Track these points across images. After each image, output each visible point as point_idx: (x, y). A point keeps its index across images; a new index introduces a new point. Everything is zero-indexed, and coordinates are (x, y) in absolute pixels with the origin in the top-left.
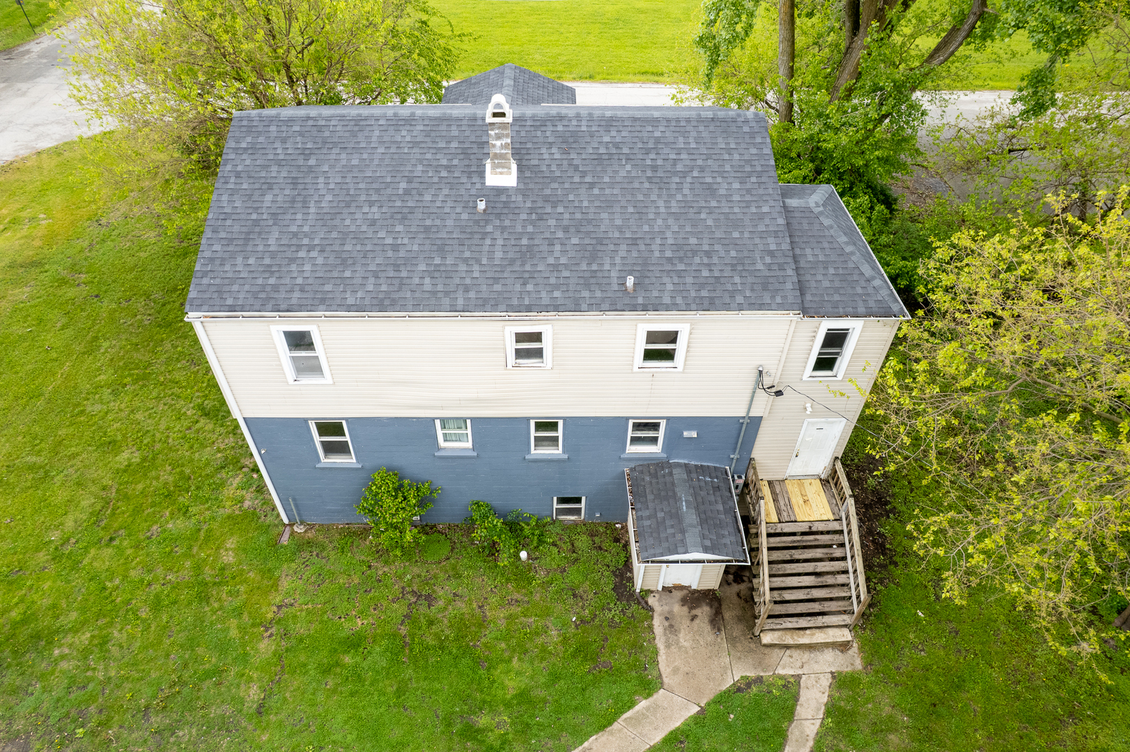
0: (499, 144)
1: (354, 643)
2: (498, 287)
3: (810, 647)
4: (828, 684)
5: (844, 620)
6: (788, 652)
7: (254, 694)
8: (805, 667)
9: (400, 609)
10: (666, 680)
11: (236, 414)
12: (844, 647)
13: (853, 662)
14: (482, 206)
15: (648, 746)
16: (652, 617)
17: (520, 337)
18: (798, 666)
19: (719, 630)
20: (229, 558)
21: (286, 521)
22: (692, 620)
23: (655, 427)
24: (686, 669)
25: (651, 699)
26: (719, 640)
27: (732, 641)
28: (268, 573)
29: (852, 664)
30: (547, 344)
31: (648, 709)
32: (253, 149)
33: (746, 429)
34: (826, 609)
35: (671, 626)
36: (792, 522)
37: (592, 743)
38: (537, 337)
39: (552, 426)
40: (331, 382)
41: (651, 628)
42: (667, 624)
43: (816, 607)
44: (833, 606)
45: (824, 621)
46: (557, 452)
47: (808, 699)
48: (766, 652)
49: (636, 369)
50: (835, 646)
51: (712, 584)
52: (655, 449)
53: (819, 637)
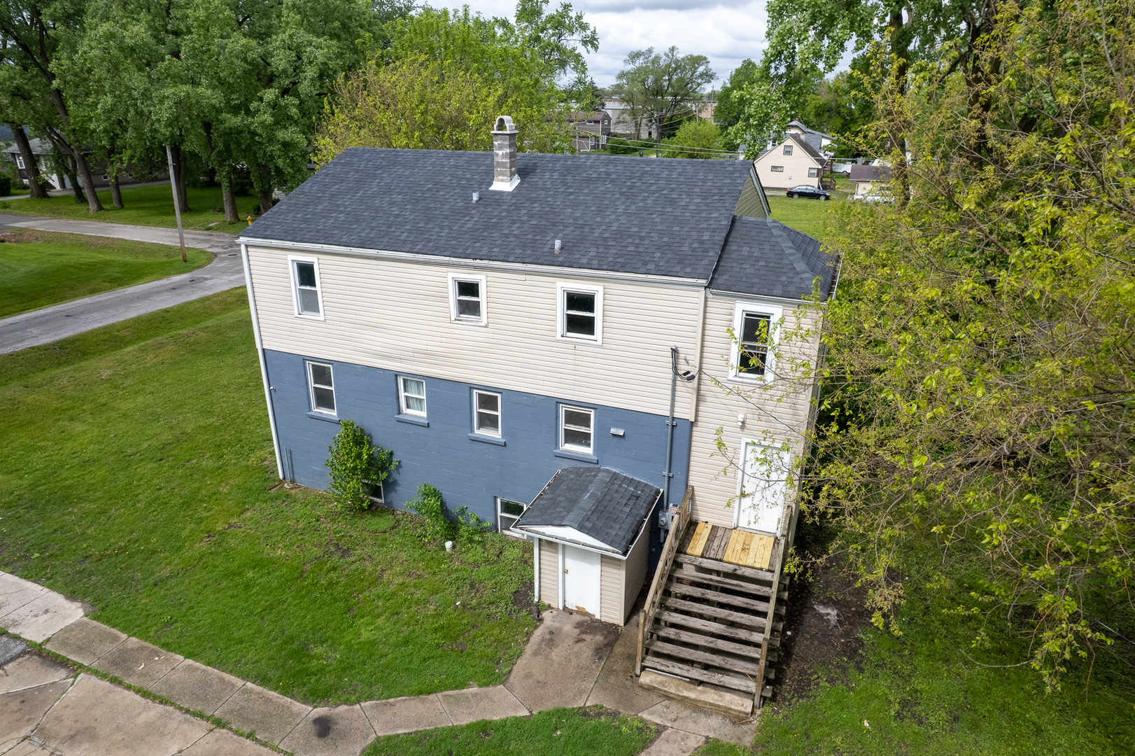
0: (501, 154)
2: (453, 242)
3: (697, 707)
4: (696, 746)
5: (748, 687)
6: (667, 702)
8: (677, 722)
9: (317, 551)
10: (511, 679)
12: (739, 719)
14: (475, 199)
15: (451, 725)
16: (536, 627)
17: (462, 287)
18: (669, 718)
19: (600, 658)
21: (281, 477)
22: (577, 642)
24: (540, 678)
25: (484, 689)
26: (594, 666)
27: (607, 673)
28: (244, 505)
29: (739, 739)
30: (483, 300)
31: (475, 695)
33: (678, 435)
34: (728, 666)
35: (551, 640)
36: (717, 560)
37: (399, 701)
38: (474, 289)
40: (322, 318)
41: (529, 635)
42: (548, 637)
43: (717, 660)
44: (739, 665)
45: (722, 679)
46: (495, 435)
47: (660, 751)
48: (640, 694)
49: (559, 337)
50: (725, 712)
51: (616, 615)
52: (587, 451)
53: (710, 696)
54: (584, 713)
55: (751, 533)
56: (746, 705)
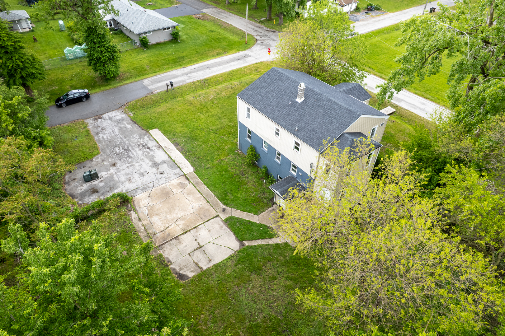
0: (299, 93)
2: (278, 117)
9: (238, 172)
10: (260, 215)
14: (290, 103)
15: (244, 219)
16: (271, 207)
17: (276, 129)
20: (226, 148)
21: (239, 148)
23: (296, 168)
24: (265, 218)
28: (228, 154)
30: (280, 133)
31: (252, 215)
32: (269, 75)
37: (238, 211)
39: (280, 155)
40: (250, 121)
41: (268, 208)
42: (272, 210)
46: (279, 162)
49: (292, 149)
54: (268, 227)
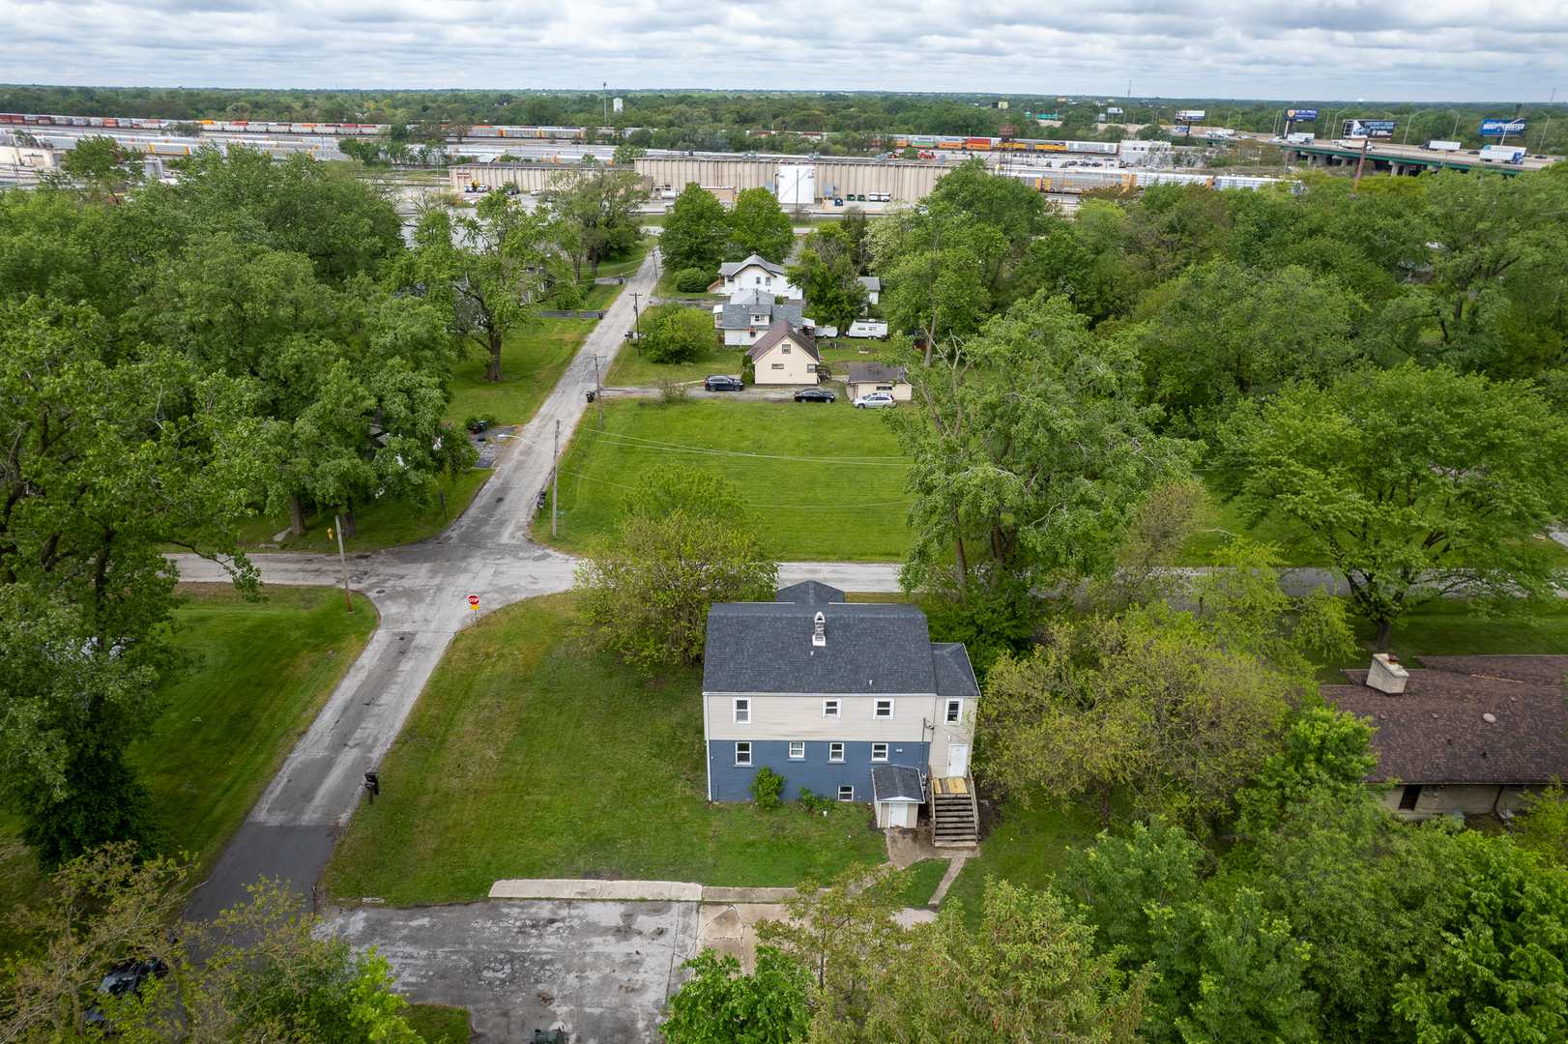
0: (820, 630)
1: (751, 844)
2: (820, 684)
3: (957, 849)
4: (964, 862)
5: (976, 837)
6: (946, 850)
7: (710, 861)
8: (953, 856)
9: (770, 832)
11: (707, 738)
12: (973, 849)
13: (978, 854)
14: (812, 653)
17: (829, 704)
18: (950, 856)
19: (916, 842)
20: (686, 814)
22: (904, 839)
23: (884, 748)
25: (883, 864)
26: (915, 845)
27: (922, 846)
28: (707, 820)
29: (975, 855)
30: (839, 707)
31: (881, 868)
32: (718, 629)
33: (924, 748)
35: (894, 841)
36: (945, 794)
38: (835, 704)
39: (838, 747)
43: (959, 831)
44: (966, 831)
45: (963, 837)
46: (841, 760)
48: (937, 850)
50: (968, 848)
51: (914, 825)
52: (885, 759)
53: (961, 844)
54: (922, 862)
55: (954, 778)
56: (974, 844)
